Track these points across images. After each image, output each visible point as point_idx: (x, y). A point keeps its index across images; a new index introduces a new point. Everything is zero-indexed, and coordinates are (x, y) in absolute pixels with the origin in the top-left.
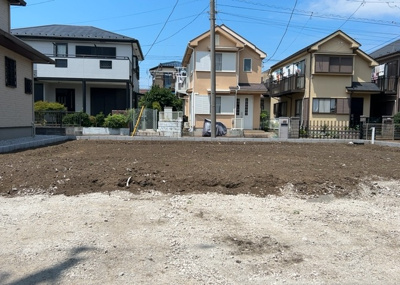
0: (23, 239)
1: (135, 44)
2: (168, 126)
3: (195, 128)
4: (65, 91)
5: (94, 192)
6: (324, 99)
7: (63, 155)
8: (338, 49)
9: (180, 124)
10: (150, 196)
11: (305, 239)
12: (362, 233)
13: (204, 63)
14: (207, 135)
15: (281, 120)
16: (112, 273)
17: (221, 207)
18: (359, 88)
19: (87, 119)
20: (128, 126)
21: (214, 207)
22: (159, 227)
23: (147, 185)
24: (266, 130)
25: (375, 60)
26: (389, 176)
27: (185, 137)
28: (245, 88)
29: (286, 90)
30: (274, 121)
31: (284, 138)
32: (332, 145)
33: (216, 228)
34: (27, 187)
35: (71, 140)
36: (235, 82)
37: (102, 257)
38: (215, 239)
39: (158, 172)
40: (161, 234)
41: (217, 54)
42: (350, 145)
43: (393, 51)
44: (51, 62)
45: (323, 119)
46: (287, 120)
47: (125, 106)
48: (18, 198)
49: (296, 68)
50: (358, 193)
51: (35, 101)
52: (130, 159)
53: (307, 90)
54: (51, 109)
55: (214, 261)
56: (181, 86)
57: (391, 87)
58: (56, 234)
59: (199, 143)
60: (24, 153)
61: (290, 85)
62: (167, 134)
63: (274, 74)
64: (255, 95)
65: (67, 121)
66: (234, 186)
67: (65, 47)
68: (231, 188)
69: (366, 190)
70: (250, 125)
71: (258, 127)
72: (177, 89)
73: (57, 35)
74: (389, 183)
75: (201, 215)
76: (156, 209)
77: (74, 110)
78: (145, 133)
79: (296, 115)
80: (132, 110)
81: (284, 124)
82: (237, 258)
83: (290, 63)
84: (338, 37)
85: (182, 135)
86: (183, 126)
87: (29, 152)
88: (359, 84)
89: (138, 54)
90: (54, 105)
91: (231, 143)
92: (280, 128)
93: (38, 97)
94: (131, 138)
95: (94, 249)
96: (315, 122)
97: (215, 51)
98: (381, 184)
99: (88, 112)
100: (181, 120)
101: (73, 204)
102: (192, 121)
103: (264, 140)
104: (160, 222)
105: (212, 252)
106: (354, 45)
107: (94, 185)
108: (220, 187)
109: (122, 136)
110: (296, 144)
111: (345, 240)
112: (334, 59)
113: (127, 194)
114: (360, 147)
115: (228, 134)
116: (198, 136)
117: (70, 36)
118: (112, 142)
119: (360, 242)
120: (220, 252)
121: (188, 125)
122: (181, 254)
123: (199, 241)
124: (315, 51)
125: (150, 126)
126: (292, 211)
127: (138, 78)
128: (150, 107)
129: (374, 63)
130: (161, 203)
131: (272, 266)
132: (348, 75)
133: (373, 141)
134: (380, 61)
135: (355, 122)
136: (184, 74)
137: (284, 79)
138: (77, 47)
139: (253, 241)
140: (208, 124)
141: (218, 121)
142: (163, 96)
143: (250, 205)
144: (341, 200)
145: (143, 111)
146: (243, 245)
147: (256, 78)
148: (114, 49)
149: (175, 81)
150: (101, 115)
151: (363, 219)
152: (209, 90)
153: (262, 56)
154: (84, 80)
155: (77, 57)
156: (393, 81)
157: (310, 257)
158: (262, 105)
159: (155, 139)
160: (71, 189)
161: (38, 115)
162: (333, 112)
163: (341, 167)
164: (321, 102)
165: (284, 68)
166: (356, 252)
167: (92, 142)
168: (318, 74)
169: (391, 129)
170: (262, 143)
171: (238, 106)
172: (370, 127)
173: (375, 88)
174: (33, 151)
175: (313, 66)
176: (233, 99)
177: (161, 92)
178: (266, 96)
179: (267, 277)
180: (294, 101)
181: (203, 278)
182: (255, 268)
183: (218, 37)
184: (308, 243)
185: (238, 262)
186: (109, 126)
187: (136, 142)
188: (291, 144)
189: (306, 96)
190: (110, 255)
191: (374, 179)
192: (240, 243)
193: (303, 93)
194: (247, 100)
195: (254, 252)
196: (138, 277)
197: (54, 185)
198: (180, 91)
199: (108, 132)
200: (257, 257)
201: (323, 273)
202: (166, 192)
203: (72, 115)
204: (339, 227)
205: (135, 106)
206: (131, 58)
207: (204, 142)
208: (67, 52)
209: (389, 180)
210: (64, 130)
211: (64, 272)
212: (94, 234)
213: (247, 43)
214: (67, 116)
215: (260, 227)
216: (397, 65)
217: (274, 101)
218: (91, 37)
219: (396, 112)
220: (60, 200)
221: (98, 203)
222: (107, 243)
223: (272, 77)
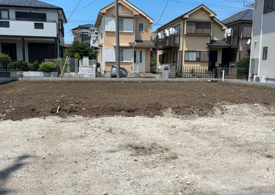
1: (60, 11)
2: (86, 70)
3: (105, 72)
4: (9, 45)
5: (33, 117)
6: (192, 51)
7: (9, 92)
8: (201, 17)
9: (94, 69)
10: (74, 119)
11: (179, 144)
12: (215, 139)
13: (111, 25)
14: (114, 76)
15: (164, 66)
16: (48, 172)
17: (124, 125)
18: (215, 44)
19: (26, 65)
20: (57, 70)
21: (119, 125)
22: (81, 140)
23: (72, 112)
24: (154, 73)
25: (225, 25)
26: (233, 102)
27: (98, 78)
28: (140, 44)
29: (167, 45)
30: (160, 67)
31: (166, 78)
32: (197, 82)
33: (121, 139)
35: (15, 81)
36: (132, 39)
37: (41, 162)
38: (120, 146)
39: (80, 102)
40: (83, 145)
41: (120, 20)
42: (208, 82)
43: (237, 19)
45: (191, 65)
46: (168, 66)
47: (54, 56)
49: (174, 29)
50: (213, 114)
52: (58, 94)
53: (181, 45)
55: (119, 161)
56: (94, 41)
57: (235, 44)
58: (6, 147)
59: (107, 82)
61: (170, 42)
62: (85, 76)
63: (159, 34)
64: (147, 49)
65: (11, 67)
66: (133, 111)
67: (7, 12)
68: (131, 112)
69: (218, 111)
70: (144, 70)
71: (149, 70)
72: (92, 44)
73: (1, 3)
74: (232, 106)
75: (110, 131)
76: (79, 128)
77: (16, 59)
78: (69, 76)
79: (174, 62)
80: (59, 59)
81: (166, 69)
82: (134, 158)
83: (170, 26)
84: (202, 9)
85: (96, 77)
86: (96, 70)
88: (215, 41)
89: (63, 18)
90: (1, 55)
91: (131, 82)
92: (163, 71)
94: (59, 79)
95: (35, 156)
96: (186, 67)
97: (119, 17)
98: (228, 107)
99: (27, 60)
100: (95, 66)
101: (18, 126)
102: (103, 67)
103: (153, 79)
104: (81, 137)
105: (118, 154)
106: (212, 15)
107: (33, 113)
108: (123, 112)
109: (53, 77)
110: (173, 82)
111: (205, 143)
112: (199, 24)
113: (57, 118)
114: (215, 83)
115: (129, 76)
116: (108, 78)
117: (11, 4)
118: (45, 82)
119: (213, 144)
120: (123, 155)
121: (100, 69)
122: (97, 157)
123: (109, 148)
124: (186, 18)
125: (73, 70)
126: (171, 126)
127: (63, 36)
128: (73, 57)
129: (224, 27)
130: (82, 124)
131: (158, 162)
132: (208, 35)
133: (223, 79)
134: (228, 26)
135: (212, 67)
136: (97, 33)
137: (166, 37)
138: (16, 12)
139: (145, 146)
140: (114, 68)
141: (121, 66)
142: (82, 49)
143: (143, 123)
144: (202, 118)
145: (67, 60)
146: (138, 149)
147: (147, 37)
148: (45, 14)
149: (90, 38)
150: (36, 62)
151: (215, 130)
152: (115, 44)
153: (151, 21)
154: (23, 37)
155: (17, 20)
156: (236, 39)
157: (182, 155)
158: (151, 56)
159: (76, 79)
160: (16, 116)
162: (198, 60)
163: (203, 97)
164: (190, 53)
165: (166, 30)
166: (211, 151)
167: (30, 82)
168: (188, 35)
169: (234, 71)
170: (152, 82)
171: (135, 56)
172: (221, 70)
173: (225, 44)
175: (185, 29)
176: (132, 51)
177: (80, 46)
178: (154, 49)
179: (155, 170)
180: (172, 53)
181: (112, 172)
182: (146, 164)
183: (120, 7)
184: (181, 146)
185: (135, 160)
186: (43, 70)
187: (63, 82)
188: (171, 82)
189: (181, 49)
190: (47, 160)
191: (223, 104)
192: (136, 148)
193: (179, 48)
194: (141, 52)
195: (146, 153)
196: (67, 174)
197: (3, 113)
198: (94, 45)
199: (42, 75)
200: (148, 157)
201: (190, 165)
202: (85, 116)
203: (15, 63)
204: (201, 135)
205: (62, 56)
206: (57, 21)
207: (112, 81)
208: (9, 16)
209: (232, 104)
210: (9, 73)
211: (14, 174)
212: (34, 146)
213: (140, 12)
214: (11, 64)
215: (150, 137)
216: (239, 29)
217: (159, 53)
218: (27, 5)
219: (237, 60)
220: (8, 124)
221: (36, 125)
222: (44, 153)
223: (158, 36)
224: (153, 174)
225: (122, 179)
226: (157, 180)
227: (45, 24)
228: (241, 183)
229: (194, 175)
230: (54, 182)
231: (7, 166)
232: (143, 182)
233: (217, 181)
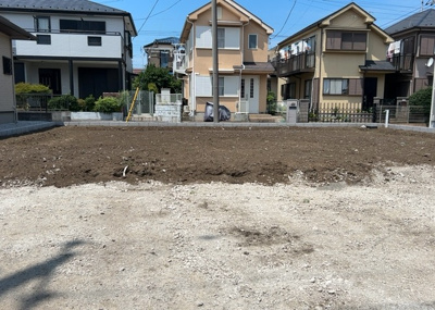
0: (12, 235)
1: (127, 18)
2: (165, 110)
3: (195, 113)
4: (50, 71)
5: (87, 183)
6: (336, 79)
7: (51, 143)
8: (351, 24)
9: (179, 108)
10: (149, 186)
11: (315, 228)
12: (375, 221)
13: (205, 39)
14: (209, 119)
15: (290, 102)
16: (111, 268)
17: (226, 197)
18: (373, 67)
19: (75, 103)
20: (122, 110)
21: (218, 197)
22: (160, 220)
23: (146, 175)
24: (273, 114)
25: (391, 36)
26: (403, 161)
27: (185, 123)
28: (251, 68)
29: (295, 69)
30: (282, 104)
31: (293, 122)
32: (344, 129)
33: (222, 219)
34: (13, 178)
35: (59, 126)
36: (239, 60)
37: (100, 252)
38: (222, 230)
39: (157, 160)
40: (163, 226)
41: (219, 29)
42: (362, 129)
43: (410, 26)
44: (32, 38)
45: (334, 101)
46: (295, 102)
47: (118, 88)
48: (3, 191)
49: (305, 44)
50: (371, 180)
51: (16, 83)
52: (125, 147)
53: (317, 69)
54: (33, 92)
55: (221, 253)
56: (179, 65)
57: (407, 66)
58: (47, 228)
59: (201, 128)
60: (7, 141)
61: (299, 64)
62: (165, 119)
63: (282, 52)
64: (262, 75)
65: (53, 105)
66: (240, 175)
67: (47, 21)
68: (237, 176)
69: (379, 177)
70: (256, 110)
71: (265, 110)
72: (175, 69)
73: (37, 7)
74: (403, 169)
75: (205, 205)
76: (157, 200)
77: (60, 92)
78: (140, 118)
79: (305, 97)
80: (125, 92)
81: (292, 107)
82: (244, 249)
83: (299, 39)
84: (352, 11)
85: (182, 120)
86: (182, 110)
87: (12, 140)
88: (373, 62)
89: (130, 29)
90: (38, 87)
91: (236, 128)
92: (288, 111)
93: (19, 79)
94: (126, 123)
95: (92, 243)
96: (326, 104)
97: (217, 25)
98: (395, 170)
99: (76, 94)
100: (180, 103)
101: (65, 196)
102: (192, 105)
103: (271, 124)
104: (161, 214)
105: (218, 243)
106: (369, 19)
107: (87, 176)
108: (225, 175)
109: (115, 121)
110: (305, 128)
111: (357, 228)
112: (347, 35)
113: (124, 184)
114: (373, 131)
115: (232, 118)
116: (199, 122)
117: (53, 8)
118: (104, 128)
119: (372, 230)
120: (226, 244)
121: (188, 108)
122: (186, 246)
123: (204, 232)
124: (326, 26)
125: (146, 110)
126: (301, 200)
127: (131, 56)
128: (145, 89)
129: (389, 39)
130: (162, 194)
131: (282, 257)
132: (362, 53)
133: (386, 125)
134: (396, 37)
135: (368, 104)
136: (182, 52)
137: (293, 57)
138: (61, 21)
139: (261, 231)
140: (210, 108)
141: (221, 104)
142: (159, 76)
143: (257, 194)
144: (350, 188)
145: (138, 93)
146: (250, 236)
147: (262, 56)
148: (104, 23)
149: (172, 59)
150: (91, 97)
151: (376, 207)
152: (211, 69)
153: (269, 31)
154: (71, 59)
155: (62, 32)
156: (408, 59)
157: (321, 247)
158: (269, 86)
159: (151, 124)
160: (61, 180)
161: (20, 99)
162: (345, 93)
163: (353, 153)
164: (332, 82)
165: (293, 45)
166: (369, 241)
167: (82, 129)
168: (329, 52)
169: (405, 111)
170: (269, 128)
171: (243, 87)
172: (384, 109)
173: (389, 67)
174: (16, 139)
175: (324, 43)
176: (237, 79)
177: (156, 71)
178: (273, 76)
179: (277, 269)
180: (303, 81)
181: (210, 271)
182: (264, 260)
183: (220, 10)
184: (318, 232)
185: (245, 253)
186: (101, 110)
187: (131, 128)
188: (301, 128)
189: (317, 75)
190: (109, 249)
191: (388, 165)
192: (247, 234)
193: (313, 73)
194: (252, 80)
195: (262, 243)
196: (140, 271)
197: (43, 176)
198: (178, 71)
199: (100, 117)
200: (266, 248)
201: (335, 263)
202: (166, 181)
203: (58, 99)
204: (351, 215)
205: (129, 88)
206: (122, 34)
207: (207, 128)
208: (50, 27)
209: (403, 165)
210: (50, 114)
211: (60, 269)
212: (89, 227)
213: (252, 17)
214: (53, 100)
215: (268, 217)
216: (413, 41)
217: (282, 81)
218: (77, 9)
219: (411, 93)
220: (50, 192)
221: (93, 194)
222: (104, 237)
223: (279, 55)
224: (274, 276)
225: (225, 282)
226: (282, 284)
227: (103, 37)
228: (420, 295)
229: (340, 280)
230: (121, 283)
231: (50, 257)
232: (259, 288)
233: (379, 291)
